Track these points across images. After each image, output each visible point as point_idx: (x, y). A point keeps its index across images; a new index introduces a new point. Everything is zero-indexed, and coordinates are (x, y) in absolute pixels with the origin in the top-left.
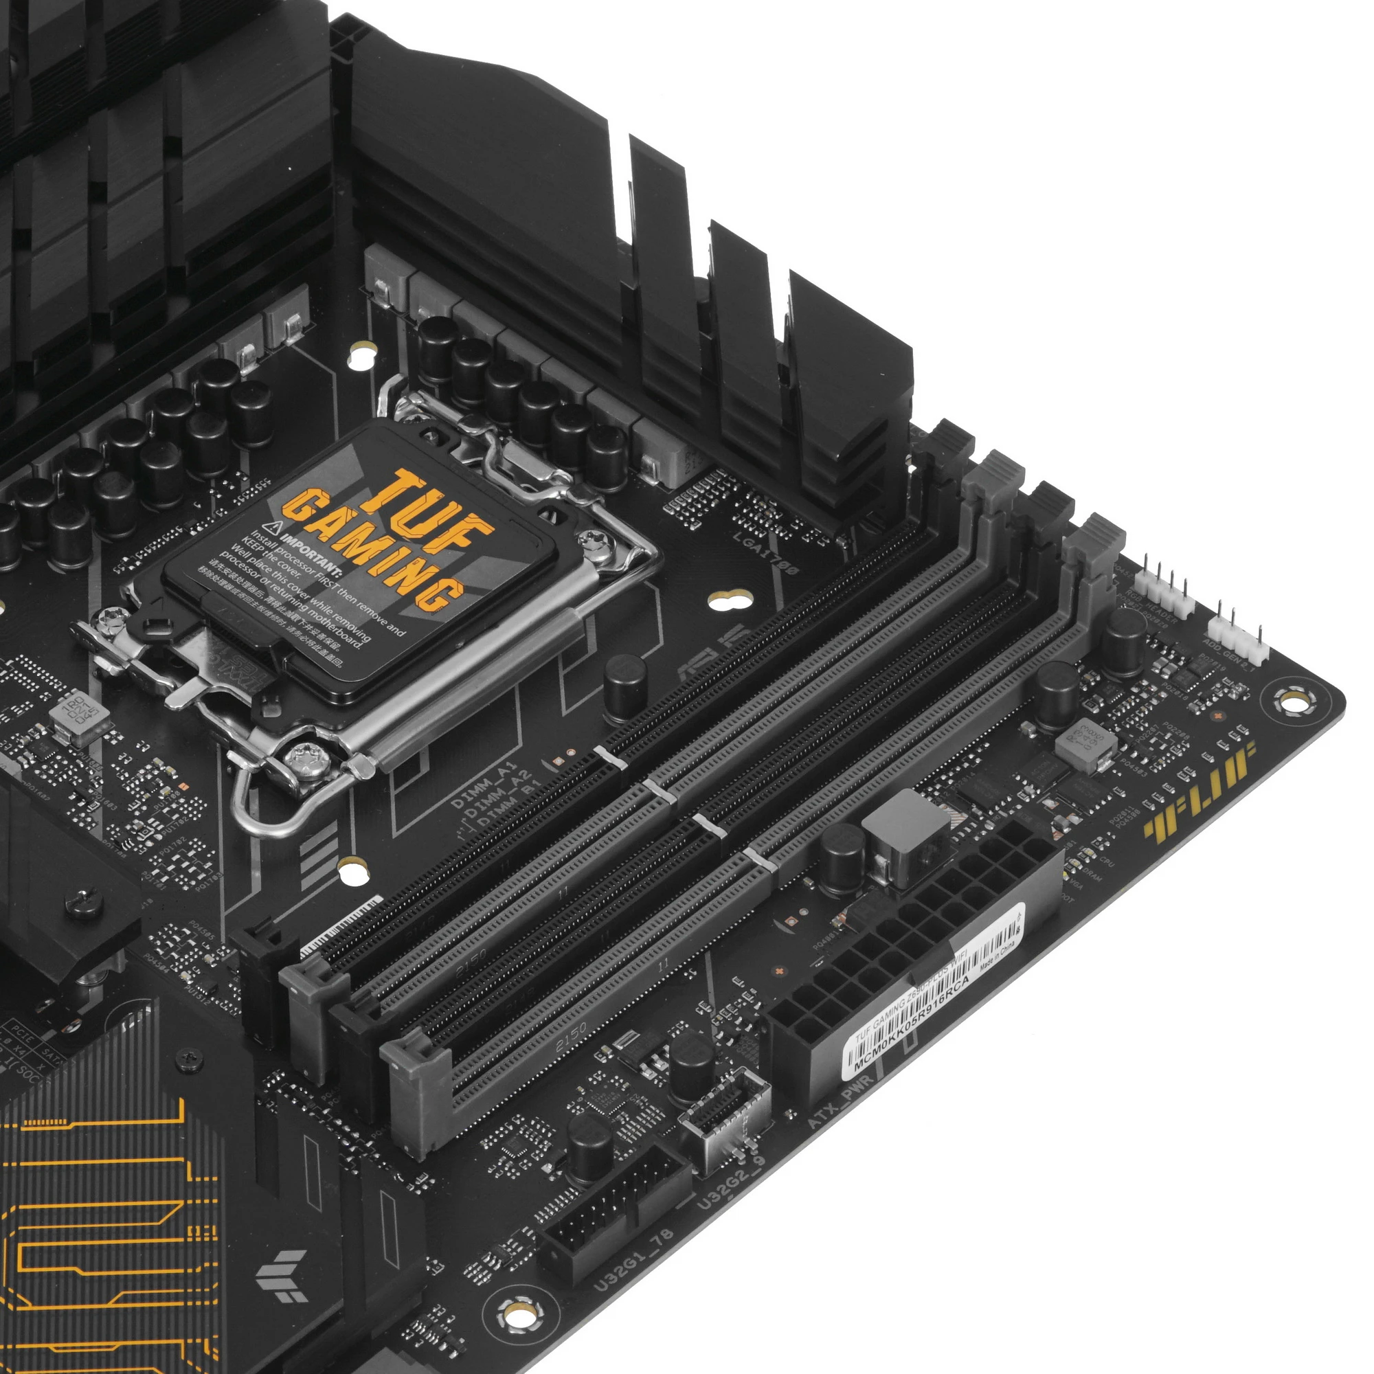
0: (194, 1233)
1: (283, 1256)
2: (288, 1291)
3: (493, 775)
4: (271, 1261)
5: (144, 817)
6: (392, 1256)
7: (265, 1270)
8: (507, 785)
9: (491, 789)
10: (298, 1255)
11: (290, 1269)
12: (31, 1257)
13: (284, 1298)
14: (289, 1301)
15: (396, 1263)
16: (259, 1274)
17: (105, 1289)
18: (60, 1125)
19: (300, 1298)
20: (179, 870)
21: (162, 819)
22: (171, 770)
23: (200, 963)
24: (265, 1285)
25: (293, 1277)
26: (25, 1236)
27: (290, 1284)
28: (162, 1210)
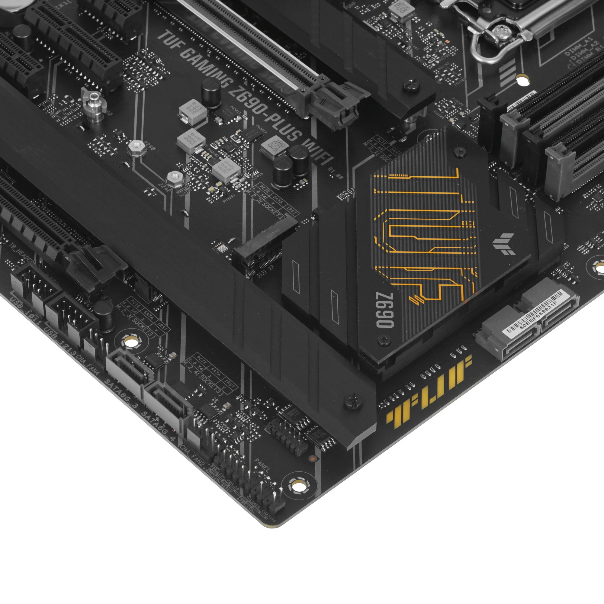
0: (465, 224)
1: (504, 235)
2: (507, 250)
3: (582, 42)
4: (499, 237)
5: (431, 53)
6: (550, 238)
7: (496, 241)
8: (589, 47)
9: (582, 48)
10: (511, 235)
11: (507, 241)
12: (394, 231)
13: (505, 253)
14: (507, 254)
15: (552, 241)
16: (494, 242)
17: (427, 245)
18: (404, 177)
19: (512, 253)
20: (447, 76)
21: (439, 55)
22: (442, 35)
23: (458, 115)
24: (497, 247)
25: (509, 244)
26: (391, 222)
27: (507, 247)
28: (450, 214)
